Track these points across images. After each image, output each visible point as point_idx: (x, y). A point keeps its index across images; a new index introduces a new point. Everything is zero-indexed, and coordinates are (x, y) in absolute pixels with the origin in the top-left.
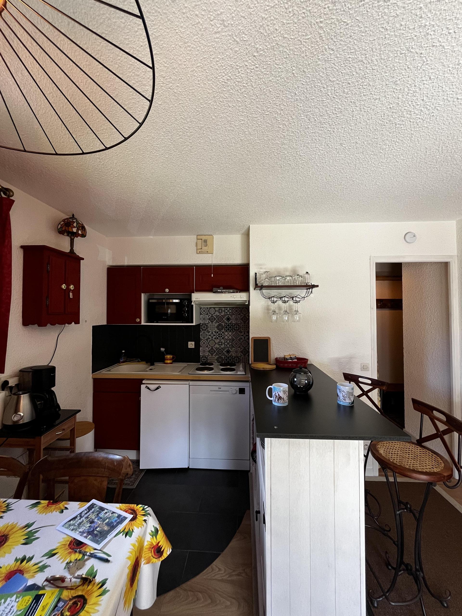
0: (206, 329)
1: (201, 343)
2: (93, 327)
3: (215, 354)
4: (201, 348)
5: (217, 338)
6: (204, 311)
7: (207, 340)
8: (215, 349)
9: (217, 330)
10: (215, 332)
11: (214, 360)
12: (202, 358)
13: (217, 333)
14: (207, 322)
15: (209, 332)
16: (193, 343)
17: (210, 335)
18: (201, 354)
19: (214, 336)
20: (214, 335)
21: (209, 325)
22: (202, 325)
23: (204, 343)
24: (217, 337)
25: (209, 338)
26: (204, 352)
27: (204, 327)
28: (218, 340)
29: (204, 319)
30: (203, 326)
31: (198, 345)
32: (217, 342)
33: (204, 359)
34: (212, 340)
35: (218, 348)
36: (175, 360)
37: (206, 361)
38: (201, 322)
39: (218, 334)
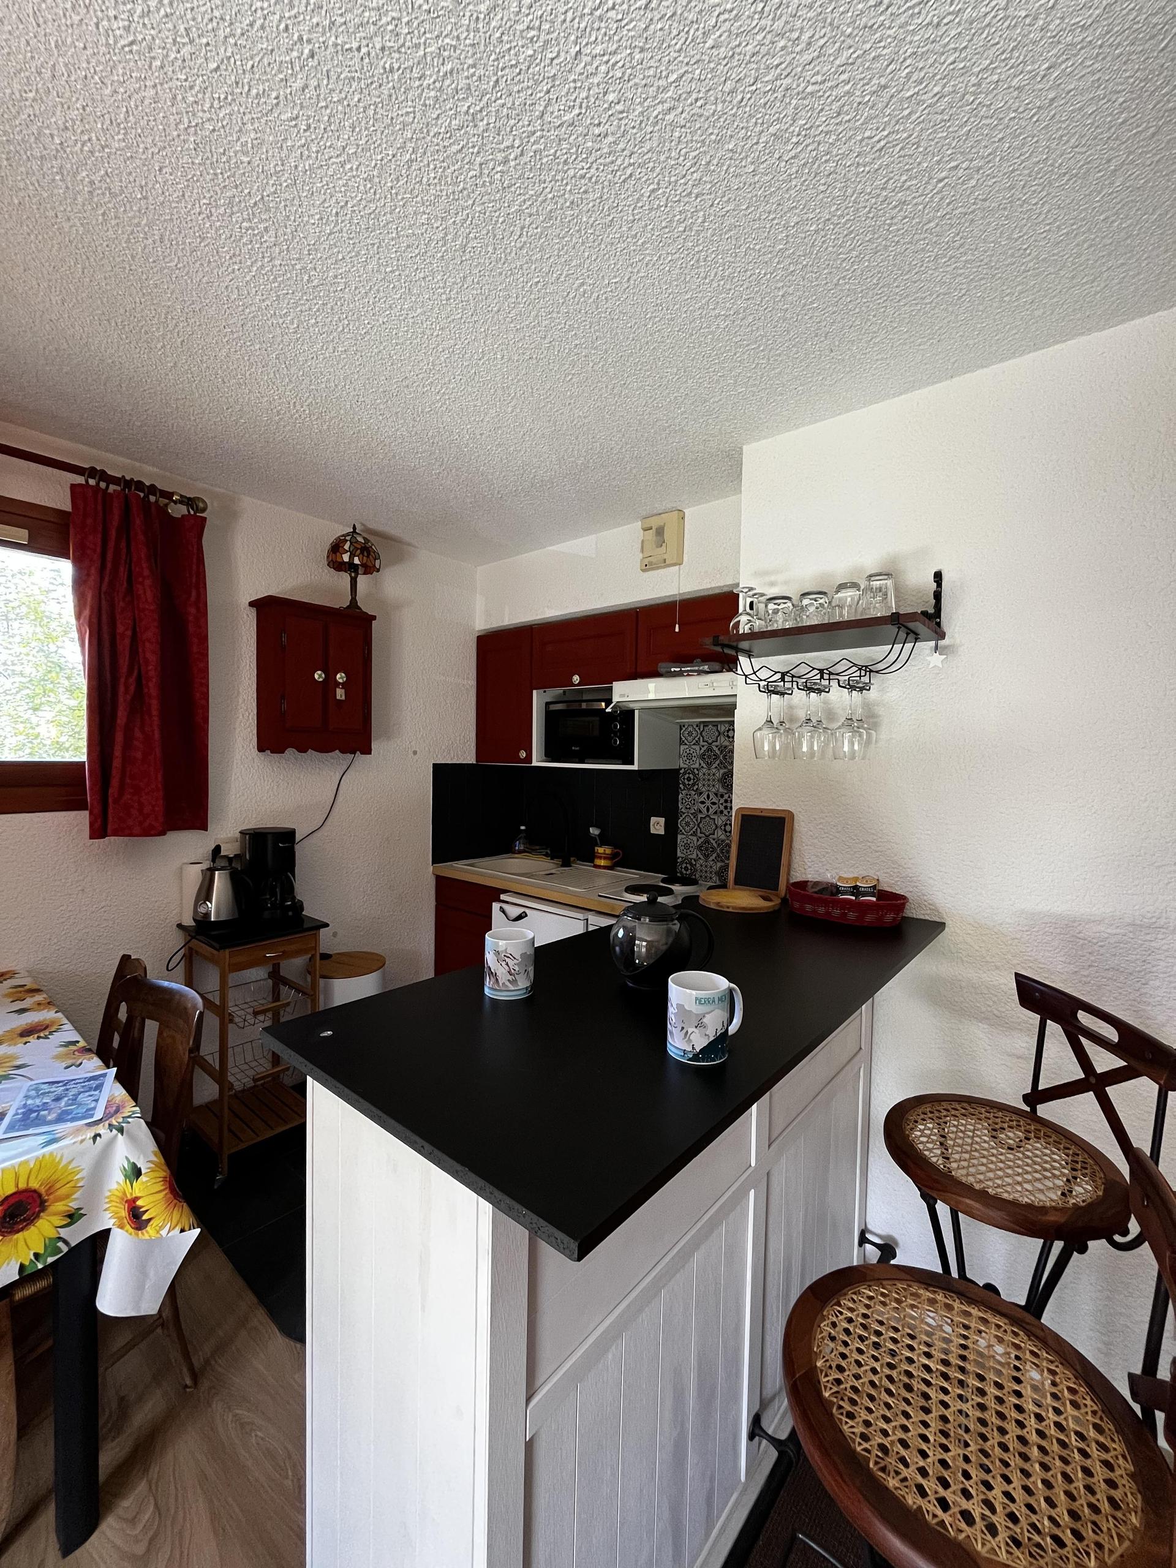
0: (693, 785)
1: (681, 823)
2: (434, 765)
3: (713, 857)
4: (679, 837)
5: (722, 812)
6: (690, 734)
7: (695, 815)
8: (713, 842)
9: (721, 790)
10: (716, 795)
11: (711, 873)
12: (682, 862)
13: (722, 796)
14: (697, 766)
15: (701, 793)
16: (662, 820)
17: (703, 803)
18: (679, 854)
19: (714, 807)
20: (714, 803)
21: (700, 774)
22: (685, 773)
23: (687, 824)
24: (722, 808)
25: (700, 811)
26: (687, 847)
27: (689, 779)
28: (724, 818)
29: (689, 756)
30: (686, 777)
31: (672, 828)
32: (720, 822)
33: (686, 869)
34: (708, 816)
35: (723, 841)
36: (618, 862)
37: (691, 874)
38: (682, 765)
39: (722, 801)
